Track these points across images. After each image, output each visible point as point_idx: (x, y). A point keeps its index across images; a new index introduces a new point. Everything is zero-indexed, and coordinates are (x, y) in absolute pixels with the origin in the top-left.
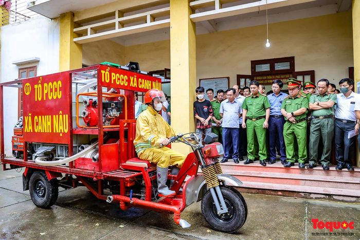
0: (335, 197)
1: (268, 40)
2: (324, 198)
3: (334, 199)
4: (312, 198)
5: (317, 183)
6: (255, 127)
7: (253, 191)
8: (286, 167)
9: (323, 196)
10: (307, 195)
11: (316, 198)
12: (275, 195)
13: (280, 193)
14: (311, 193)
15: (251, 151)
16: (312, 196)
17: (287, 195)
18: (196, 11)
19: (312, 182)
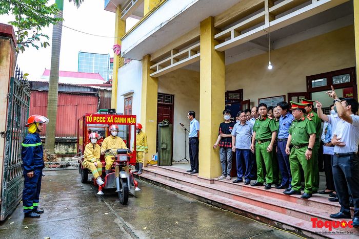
0: (304, 233)
1: (270, 63)
2: (294, 231)
3: (303, 234)
4: (283, 229)
5: (302, 215)
6: (260, 149)
7: (239, 212)
8: (286, 194)
9: (293, 229)
10: (280, 225)
11: (288, 230)
12: (254, 219)
13: (258, 218)
14: (283, 224)
15: (259, 173)
16: (284, 226)
17: (264, 221)
18: (225, 40)
19: (297, 213)
